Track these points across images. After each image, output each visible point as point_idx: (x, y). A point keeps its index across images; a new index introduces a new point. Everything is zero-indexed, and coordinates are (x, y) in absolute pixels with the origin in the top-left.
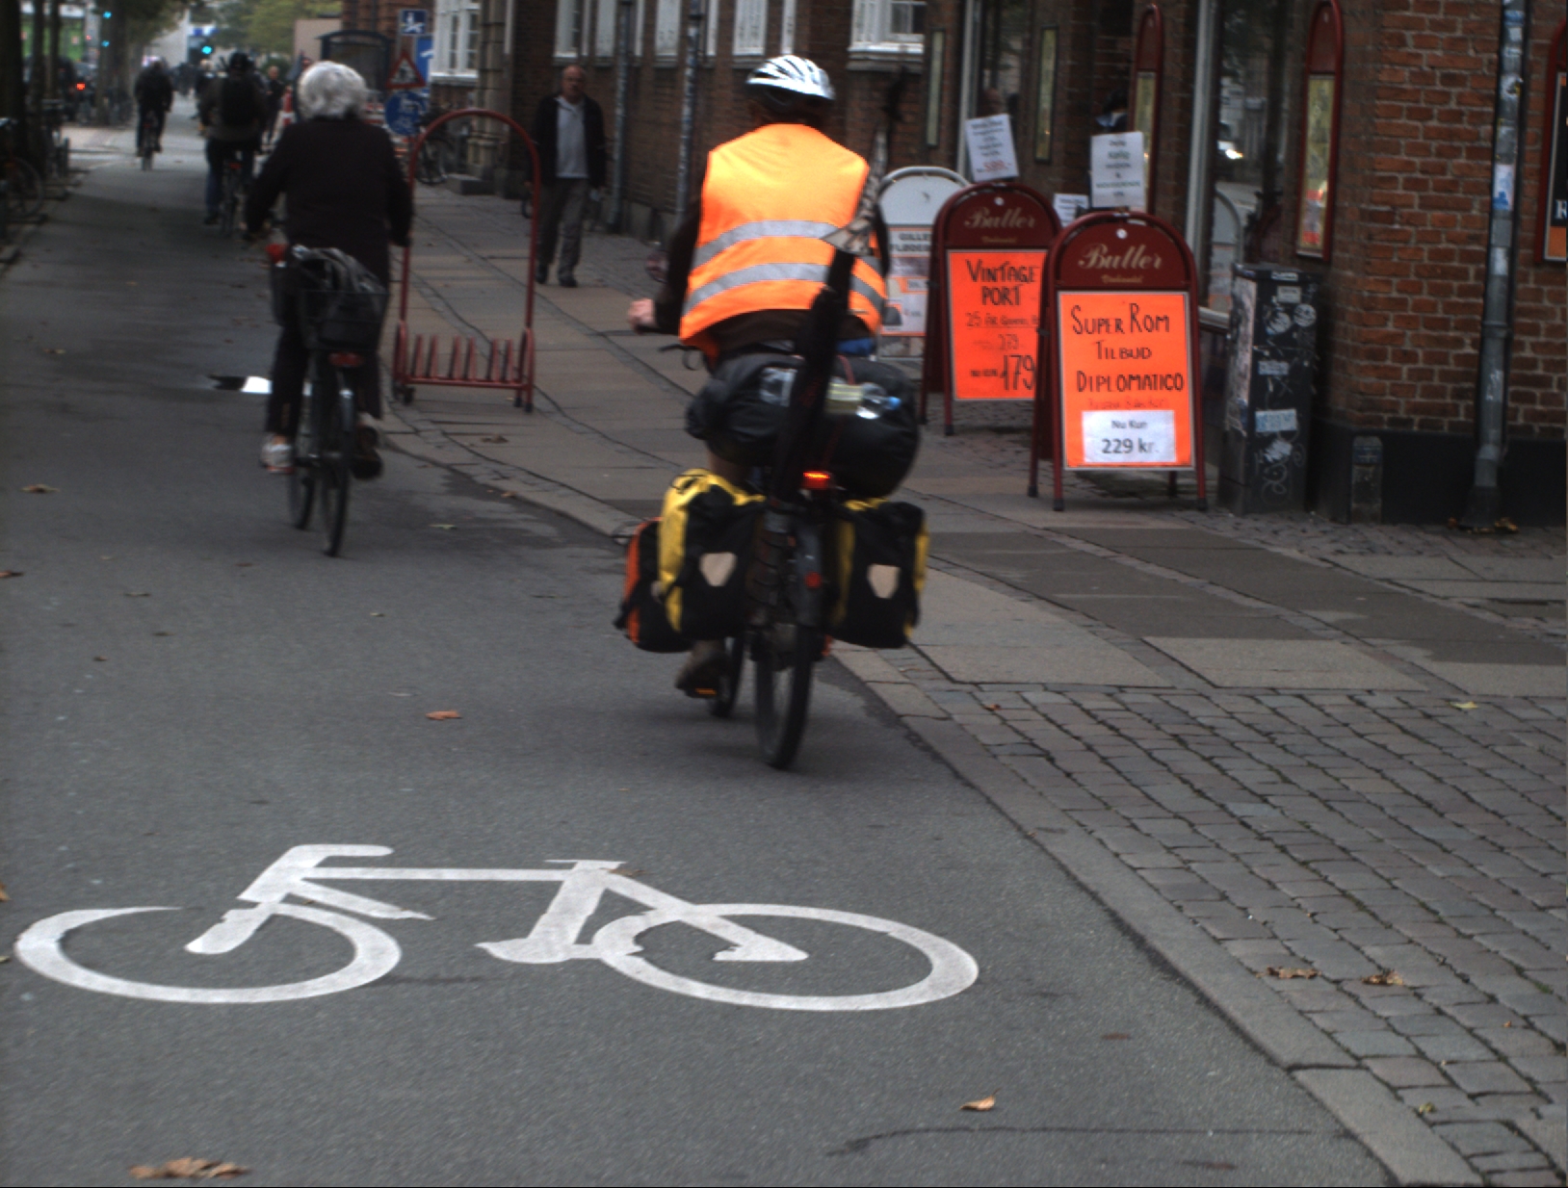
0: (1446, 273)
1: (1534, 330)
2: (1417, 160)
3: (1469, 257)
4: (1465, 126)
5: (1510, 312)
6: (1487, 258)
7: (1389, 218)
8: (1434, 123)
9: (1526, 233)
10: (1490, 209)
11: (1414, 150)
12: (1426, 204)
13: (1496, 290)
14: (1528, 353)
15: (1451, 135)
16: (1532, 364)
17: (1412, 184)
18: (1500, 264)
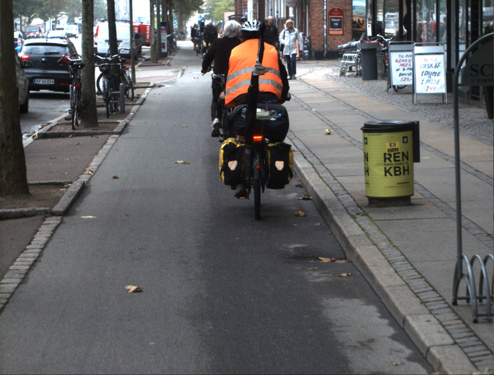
0: (320, 36)
1: (329, 41)
2: (316, 25)
3: (322, 34)
4: (321, 22)
5: (327, 39)
6: (324, 34)
7: (314, 31)
8: (318, 22)
9: (328, 32)
10: (324, 29)
11: (316, 24)
12: (318, 29)
13: (325, 37)
14: (328, 43)
15: (319, 23)
16: (329, 44)
17: (316, 28)
18: (325, 35)
